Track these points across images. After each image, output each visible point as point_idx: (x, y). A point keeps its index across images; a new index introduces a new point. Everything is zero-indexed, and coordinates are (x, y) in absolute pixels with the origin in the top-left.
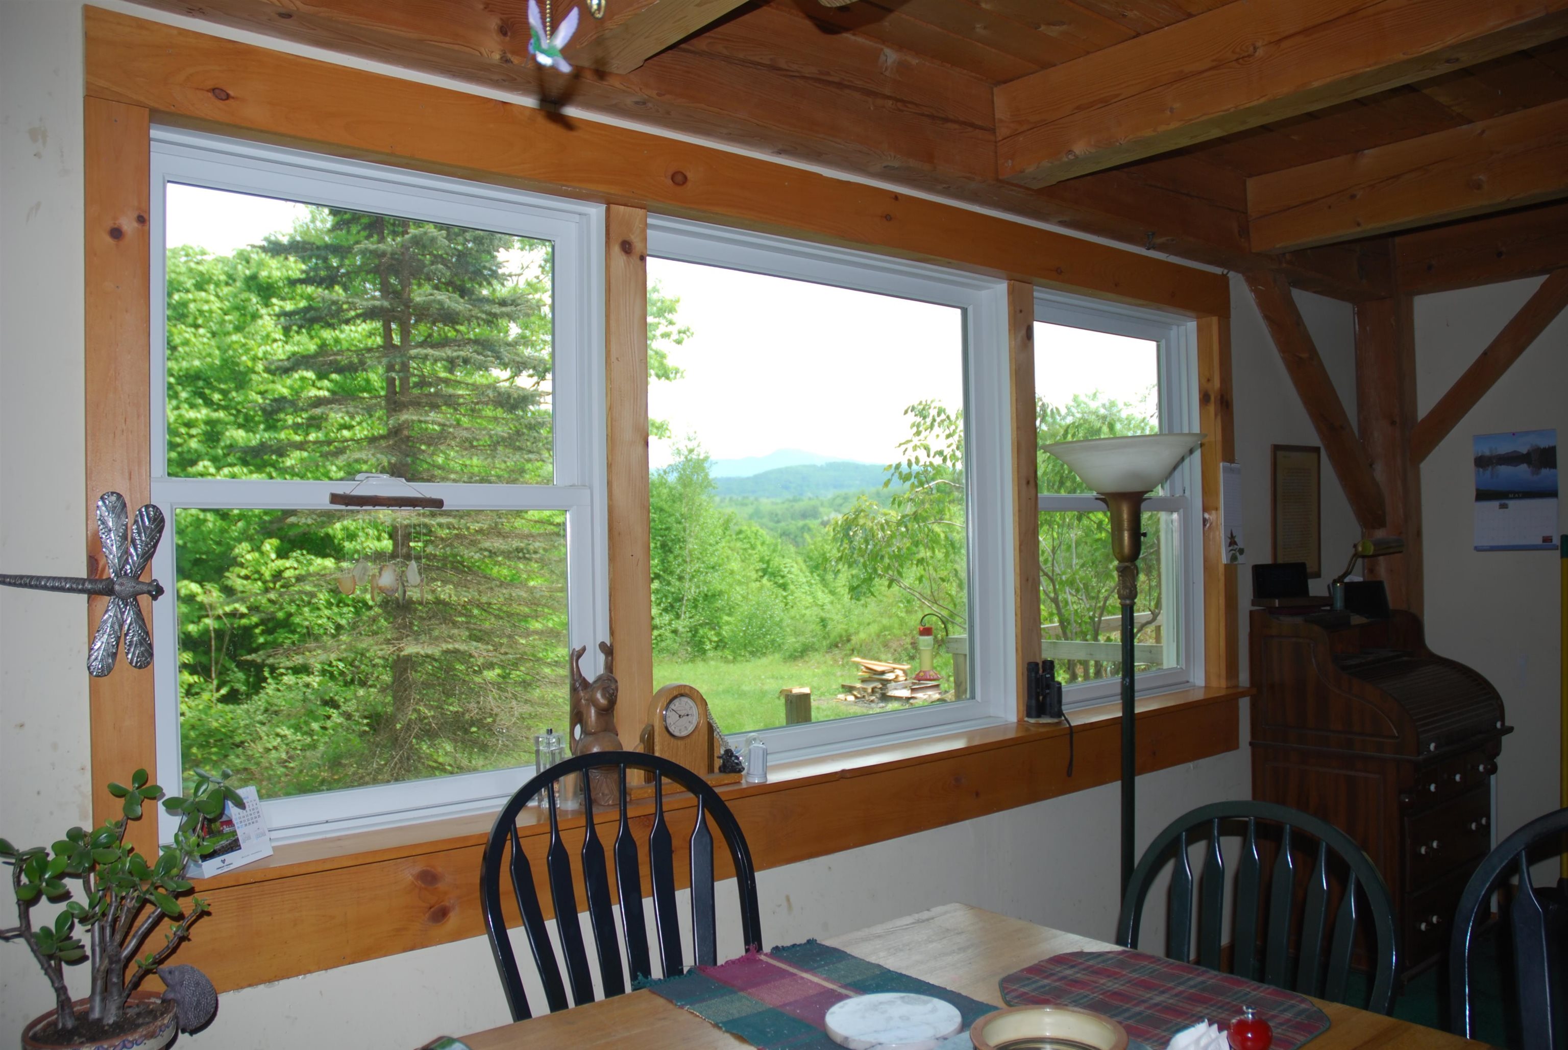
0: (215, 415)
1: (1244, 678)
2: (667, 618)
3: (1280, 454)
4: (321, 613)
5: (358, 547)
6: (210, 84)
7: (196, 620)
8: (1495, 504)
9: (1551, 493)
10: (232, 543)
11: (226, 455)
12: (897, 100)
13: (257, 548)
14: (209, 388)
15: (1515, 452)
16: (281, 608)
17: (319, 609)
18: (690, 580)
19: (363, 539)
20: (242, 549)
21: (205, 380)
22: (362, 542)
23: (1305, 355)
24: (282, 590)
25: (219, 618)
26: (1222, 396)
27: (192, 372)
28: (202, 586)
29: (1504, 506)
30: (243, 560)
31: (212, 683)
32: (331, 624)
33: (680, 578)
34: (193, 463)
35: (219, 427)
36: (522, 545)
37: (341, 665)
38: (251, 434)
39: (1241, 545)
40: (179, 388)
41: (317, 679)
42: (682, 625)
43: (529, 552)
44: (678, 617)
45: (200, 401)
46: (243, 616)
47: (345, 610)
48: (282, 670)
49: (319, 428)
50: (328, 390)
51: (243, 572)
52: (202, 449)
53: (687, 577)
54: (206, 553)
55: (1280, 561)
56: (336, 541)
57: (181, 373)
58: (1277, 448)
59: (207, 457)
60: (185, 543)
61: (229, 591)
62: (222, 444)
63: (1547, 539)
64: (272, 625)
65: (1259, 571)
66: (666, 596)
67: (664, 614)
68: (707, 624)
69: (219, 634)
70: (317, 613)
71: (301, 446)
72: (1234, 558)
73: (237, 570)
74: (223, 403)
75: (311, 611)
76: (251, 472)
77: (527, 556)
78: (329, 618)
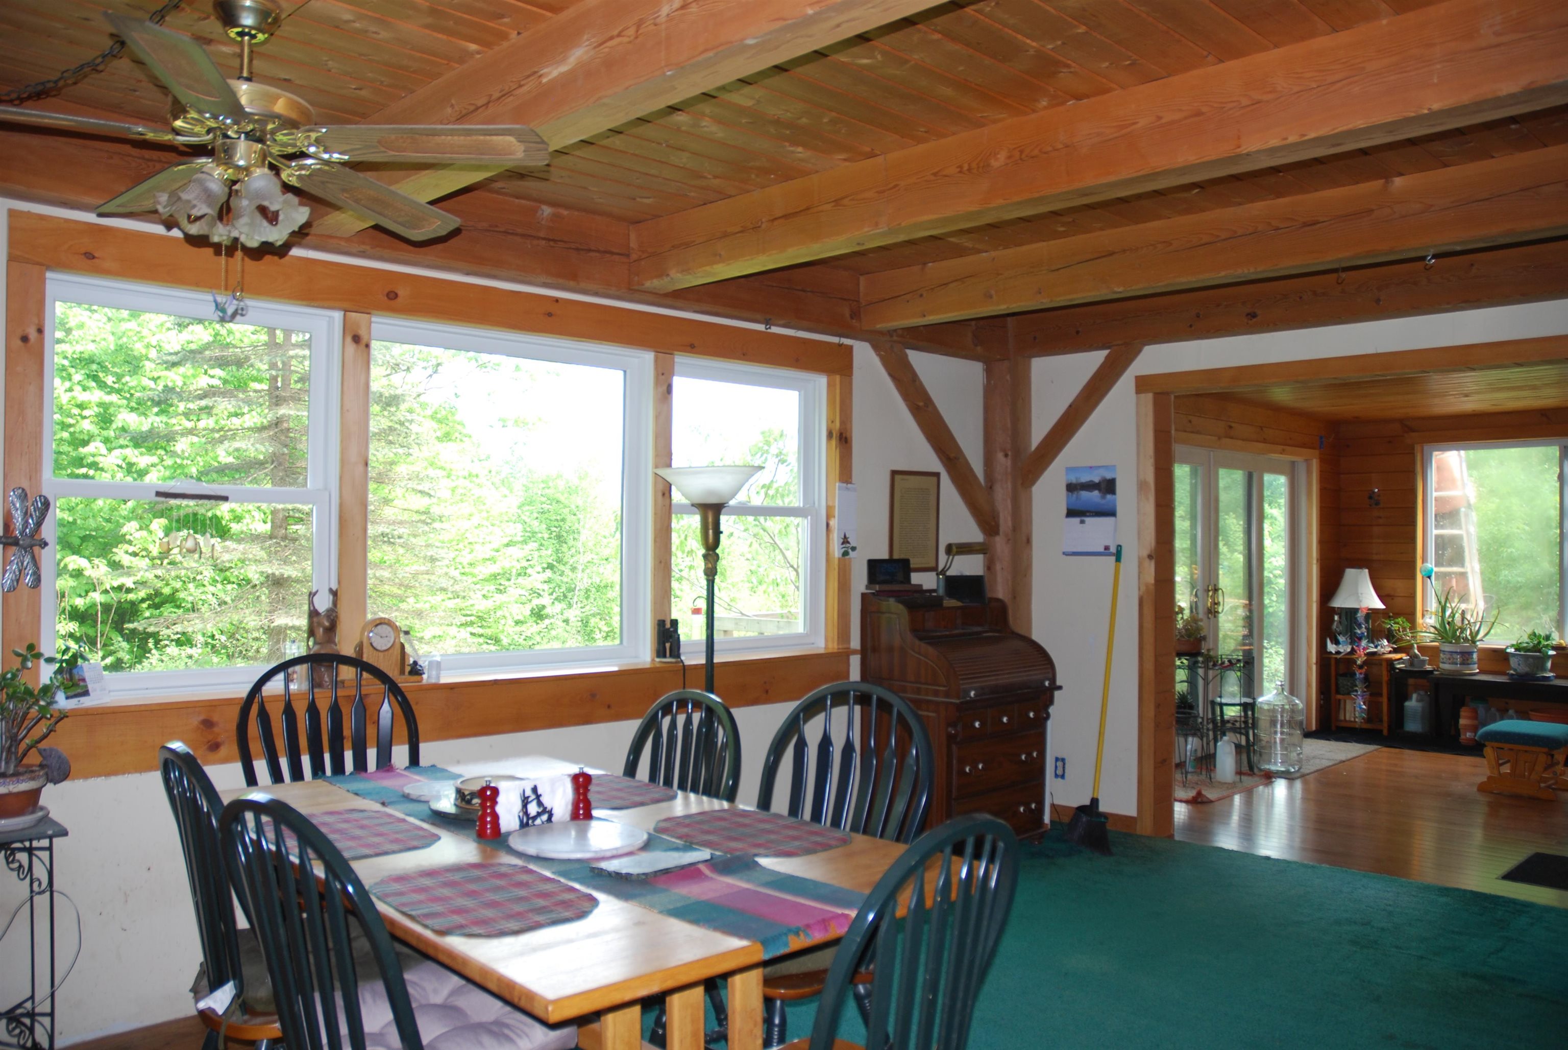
0: (108, 399)
1: (855, 643)
2: (559, 606)
3: (897, 477)
4: (206, 589)
5: (245, 529)
6: (83, 250)
7: (83, 594)
8: (1077, 520)
9: (1112, 513)
10: (121, 521)
11: (117, 438)
12: (549, 240)
13: (145, 527)
14: (103, 372)
15: (1092, 481)
16: (167, 585)
17: (204, 586)
18: (583, 571)
19: (249, 521)
20: (130, 528)
21: (99, 364)
22: (248, 524)
23: (921, 404)
24: (169, 567)
25: (106, 592)
26: (841, 434)
27: (86, 356)
28: (90, 561)
29: (1082, 522)
30: (131, 538)
31: (97, 653)
32: (215, 600)
33: (573, 569)
34: (85, 443)
35: (112, 410)
36: (388, 531)
37: (223, 638)
38: (143, 418)
39: (853, 544)
40: (72, 371)
41: (200, 651)
42: (573, 614)
43: (393, 537)
44: (570, 606)
45: (93, 384)
46: (129, 591)
47: (229, 587)
48: (167, 642)
49: (210, 414)
50: (220, 378)
51: (131, 549)
52: (94, 429)
53: (580, 567)
54: (96, 530)
55: (896, 556)
56: (224, 523)
57: (75, 356)
58: (894, 473)
59: (99, 439)
60: (75, 520)
61: (115, 566)
62: (114, 426)
63: (1107, 548)
64: (158, 600)
65: (873, 565)
66: (559, 587)
67: (556, 602)
68: (599, 614)
69: (106, 608)
70: (202, 589)
71: (191, 432)
72: (845, 554)
73: (126, 547)
74: (116, 386)
75: (197, 587)
76: (141, 454)
77: (392, 540)
78: (213, 594)
